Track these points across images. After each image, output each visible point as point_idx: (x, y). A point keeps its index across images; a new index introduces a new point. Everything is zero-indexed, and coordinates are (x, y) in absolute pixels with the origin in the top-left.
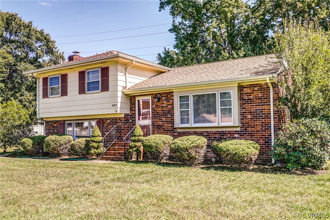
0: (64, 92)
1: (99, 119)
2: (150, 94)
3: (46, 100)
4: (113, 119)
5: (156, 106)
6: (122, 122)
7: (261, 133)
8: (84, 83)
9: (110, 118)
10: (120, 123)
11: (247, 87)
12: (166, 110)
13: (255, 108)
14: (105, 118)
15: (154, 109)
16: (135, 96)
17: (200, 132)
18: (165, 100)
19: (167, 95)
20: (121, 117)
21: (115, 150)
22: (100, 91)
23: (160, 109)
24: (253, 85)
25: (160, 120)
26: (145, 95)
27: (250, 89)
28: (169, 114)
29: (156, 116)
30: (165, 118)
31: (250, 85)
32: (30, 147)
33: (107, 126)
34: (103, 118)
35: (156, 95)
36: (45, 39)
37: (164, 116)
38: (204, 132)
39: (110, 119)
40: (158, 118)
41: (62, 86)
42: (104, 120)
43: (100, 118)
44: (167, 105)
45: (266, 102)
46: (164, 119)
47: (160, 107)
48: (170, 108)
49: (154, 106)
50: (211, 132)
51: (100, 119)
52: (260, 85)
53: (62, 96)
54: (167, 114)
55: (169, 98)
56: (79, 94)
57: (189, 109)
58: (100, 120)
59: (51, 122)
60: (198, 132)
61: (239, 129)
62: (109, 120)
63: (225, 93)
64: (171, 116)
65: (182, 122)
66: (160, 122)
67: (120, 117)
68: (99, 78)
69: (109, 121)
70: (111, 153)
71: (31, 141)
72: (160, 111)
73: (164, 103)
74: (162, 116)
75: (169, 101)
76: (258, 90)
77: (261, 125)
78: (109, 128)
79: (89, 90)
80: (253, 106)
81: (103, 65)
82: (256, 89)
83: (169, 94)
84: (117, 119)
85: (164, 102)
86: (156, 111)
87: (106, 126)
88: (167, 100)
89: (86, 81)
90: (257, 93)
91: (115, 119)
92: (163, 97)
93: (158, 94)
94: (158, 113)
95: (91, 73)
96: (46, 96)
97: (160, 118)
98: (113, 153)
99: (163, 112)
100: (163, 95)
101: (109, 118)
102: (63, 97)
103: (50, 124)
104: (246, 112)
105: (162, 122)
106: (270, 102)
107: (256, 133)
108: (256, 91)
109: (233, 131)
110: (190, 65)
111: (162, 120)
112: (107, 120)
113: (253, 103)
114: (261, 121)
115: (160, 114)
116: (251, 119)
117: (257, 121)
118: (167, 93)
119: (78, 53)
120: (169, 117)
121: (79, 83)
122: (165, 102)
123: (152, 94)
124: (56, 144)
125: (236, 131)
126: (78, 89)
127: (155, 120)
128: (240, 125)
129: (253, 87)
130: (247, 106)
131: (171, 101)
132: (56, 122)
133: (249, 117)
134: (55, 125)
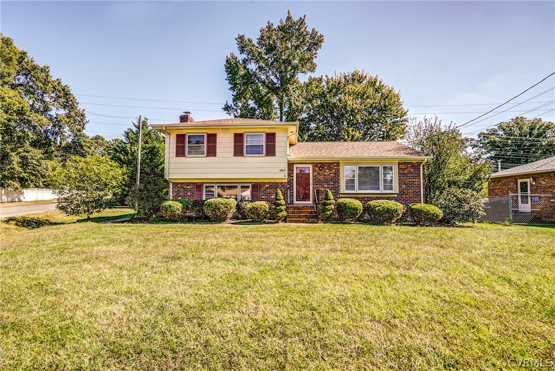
0: (212, 152)
1: (254, 182)
2: (312, 163)
4: (273, 184)
8: (242, 146)
9: (270, 182)
10: (282, 187)
12: (329, 178)
13: (408, 180)
14: (262, 182)
15: (317, 176)
16: (294, 163)
18: (327, 169)
19: (329, 164)
20: (283, 182)
22: (263, 155)
23: (322, 177)
24: (407, 162)
25: (322, 186)
26: (306, 163)
27: (404, 166)
28: (332, 181)
29: (317, 183)
32: (179, 211)
33: (265, 190)
34: (260, 182)
35: (318, 164)
37: (326, 183)
42: (262, 184)
44: (330, 173)
45: (417, 176)
46: (326, 186)
47: (322, 175)
48: (332, 176)
49: (317, 174)
51: (257, 183)
52: (412, 164)
53: (207, 156)
54: (330, 181)
55: (332, 167)
56: (234, 156)
59: (182, 183)
61: (396, 196)
62: (267, 184)
65: (347, 189)
66: (322, 188)
68: (263, 142)
69: (267, 186)
70: (295, 216)
71: (181, 205)
73: (325, 172)
74: (324, 183)
75: (332, 170)
76: (411, 167)
77: (413, 193)
78: (267, 192)
79: (247, 153)
80: (407, 178)
81: (269, 131)
82: (409, 166)
84: (278, 184)
86: (319, 178)
87: (263, 190)
88: (329, 169)
89: (245, 144)
90: (410, 169)
91: (275, 184)
93: (320, 163)
94: (320, 180)
95: (249, 137)
96: (182, 155)
97: (322, 184)
98: (298, 216)
99: (326, 180)
100: (325, 165)
102: (209, 158)
103: (179, 186)
104: (402, 183)
106: (420, 176)
107: (409, 199)
109: (391, 197)
112: (265, 184)
113: (407, 176)
114: (413, 190)
115: (322, 181)
116: (405, 188)
117: (410, 190)
120: (332, 184)
121: (235, 146)
122: (327, 171)
123: (314, 163)
124: (226, 207)
125: (393, 197)
126: (233, 151)
127: (316, 186)
128: (398, 192)
129: (406, 164)
130: (402, 178)
131: (334, 170)
132: (190, 184)
133: (404, 186)
134: (189, 187)
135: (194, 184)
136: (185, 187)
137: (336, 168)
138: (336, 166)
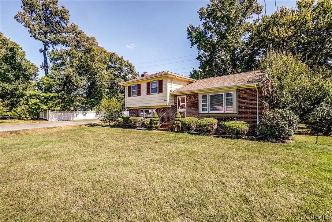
0: (139, 94)
2: (185, 95)
3: (130, 98)
4: (165, 108)
6: (169, 110)
7: (250, 117)
8: (149, 89)
11: (242, 90)
12: (194, 104)
13: (247, 102)
14: (160, 108)
15: (188, 103)
16: (177, 96)
17: (214, 116)
19: (194, 95)
20: (169, 107)
21: (165, 125)
22: (158, 93)
24: (246, 89)
26: (182, 95)
27: (244, 91)
28: (196, 106)
29: (188, 107)
31: (244, 89)
32: (122, 122)
36: (129, 65)
38: (215, 116)
41: (138, 90)
45: (254, 99)
46: (193, 109)
48: (196, 102)
49: (188, 101)
50: (220, 116)
51: (158, 108)
52: (251, 89)
55: (196, 97)
56: (147, 94)
57: (208, 103)
59: (132, 109)
60: (212, 116)
61: (237, 115)
63: (228, 94)
65: (203, 110)
66: (190, 110)
68: (157, 86)
69: (162, 109)
75: (196, 99)
76: (249, 92)
77: (251, 112)
79: (152, 93)
80: (246, 101)
81: (160, 79)
82: (248, 91)
83: (196, 95)
84: (167, 108)
85: (193, 99)
87: (161, 112)
89: (151, 88)
90: (249, 93)
92: (192, 96)
93: (190, 94)
94: (189, 105)
95: (153, 84)
96: (130, 96)
97: (191, 108)
98: (165, 127)
99: (192, 105)
102: (138, 96)
104: (241, 105)
106: (256, 99)
107: (247, 117)
108: (248, 92)
109: (233, 116)
110: (208, 78)
113: (246, 100)
114: (250, 110)
116: (244, 109)
117: (248, 110)
119: (146, 72)
120: (196, 108)
121: (147, 89)
123: (186, 95)
125: (235, 116)
126: (146, 92)
127: (188, 109)
128: (238, 112)
129: (246, 90)
130: (242, 101)
132: (135, 109)
133: (243, 107)
134: (134, 111)
135: (137, 109)
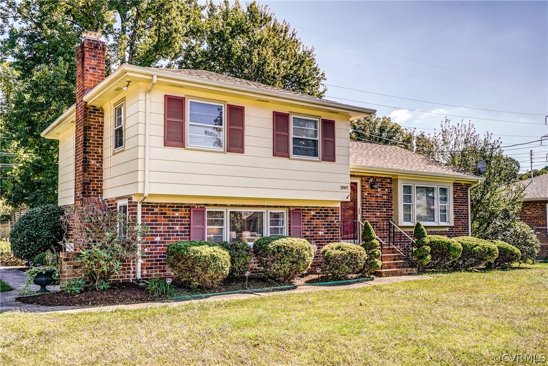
0: (236, 145)
1: (293, 207)
2: (361, 176)
4: (321, 210)
5: (368, 194)
6: (336, 216)
8: (287, 137)
9: (316, 207)
10: (333, 216)
12: (382, 202)
14: (305, 207)
15: (366, 199)
18: (379, 187)
19: (382, 180)
20: (334, 208)
23: (373, 199)
25: (373, 214)
26: (353, 176)
28: (384, 207)
29: (369, 209)
30: (380, 212)
33: (310, 222)
34: (303, 207)
35: (368, 178)
37: (378, 209)
39: (316, 210)
40: (371, 212)
41: (229, 130)
42: (305, 210)
43: (297, 207)
44: (382, 195)
45: (465, 203)
46: (378, 214)
47: (373, 196)
48: (385, 199)
49: (366, 194)
53: (228, 151)
54: (382, 207)
55: (384, 185)
56: (274, 155)
58: (296, 209)
61: (447, 229)
62: (313, 210)
64: (386, 210)
66: (373, 217)
67: (332, 208)
68: (318, 135)
69: (313, 213)
72: (373, 201)
73: (377, 192)
74: (376, 209)
75: (384, 190)
77: (462, 225)
78: (313, 225)
79: (294, 153)
81: (325, 116)
83: (384, 180)
84: (327, 210)
85: (378, 190)
86: (369, 201)
87: (308, 222)
88: (382, 187)
89: (291, 136)
91: (325, 210)
93: (371, 177)
94: (371, 204)
96: (178, 144)
97: (373, 212)
99: (378, 204)
101: (314, 207)
102: (230, 155)
105: (375, 217)
108: (459, 190)
111: (376, 214)
112: (311, 210)
114: (462, 221)
115: (373, 207)
118: (382, 178)
120: (385, 212)
121: (276, 135)
123: (364, 176)
125: (444, 232)
126: (273, 146)
127: (366, 214)
128: (453, 224)
129: (456, 186)
131: (387, 190)
132: (179, 207)
134: (177, 214)
135: (189, 207)
136: (170, 213)
137: (389, 186)
138: (389, 183)
